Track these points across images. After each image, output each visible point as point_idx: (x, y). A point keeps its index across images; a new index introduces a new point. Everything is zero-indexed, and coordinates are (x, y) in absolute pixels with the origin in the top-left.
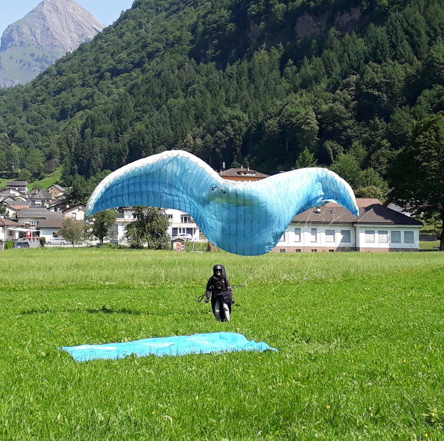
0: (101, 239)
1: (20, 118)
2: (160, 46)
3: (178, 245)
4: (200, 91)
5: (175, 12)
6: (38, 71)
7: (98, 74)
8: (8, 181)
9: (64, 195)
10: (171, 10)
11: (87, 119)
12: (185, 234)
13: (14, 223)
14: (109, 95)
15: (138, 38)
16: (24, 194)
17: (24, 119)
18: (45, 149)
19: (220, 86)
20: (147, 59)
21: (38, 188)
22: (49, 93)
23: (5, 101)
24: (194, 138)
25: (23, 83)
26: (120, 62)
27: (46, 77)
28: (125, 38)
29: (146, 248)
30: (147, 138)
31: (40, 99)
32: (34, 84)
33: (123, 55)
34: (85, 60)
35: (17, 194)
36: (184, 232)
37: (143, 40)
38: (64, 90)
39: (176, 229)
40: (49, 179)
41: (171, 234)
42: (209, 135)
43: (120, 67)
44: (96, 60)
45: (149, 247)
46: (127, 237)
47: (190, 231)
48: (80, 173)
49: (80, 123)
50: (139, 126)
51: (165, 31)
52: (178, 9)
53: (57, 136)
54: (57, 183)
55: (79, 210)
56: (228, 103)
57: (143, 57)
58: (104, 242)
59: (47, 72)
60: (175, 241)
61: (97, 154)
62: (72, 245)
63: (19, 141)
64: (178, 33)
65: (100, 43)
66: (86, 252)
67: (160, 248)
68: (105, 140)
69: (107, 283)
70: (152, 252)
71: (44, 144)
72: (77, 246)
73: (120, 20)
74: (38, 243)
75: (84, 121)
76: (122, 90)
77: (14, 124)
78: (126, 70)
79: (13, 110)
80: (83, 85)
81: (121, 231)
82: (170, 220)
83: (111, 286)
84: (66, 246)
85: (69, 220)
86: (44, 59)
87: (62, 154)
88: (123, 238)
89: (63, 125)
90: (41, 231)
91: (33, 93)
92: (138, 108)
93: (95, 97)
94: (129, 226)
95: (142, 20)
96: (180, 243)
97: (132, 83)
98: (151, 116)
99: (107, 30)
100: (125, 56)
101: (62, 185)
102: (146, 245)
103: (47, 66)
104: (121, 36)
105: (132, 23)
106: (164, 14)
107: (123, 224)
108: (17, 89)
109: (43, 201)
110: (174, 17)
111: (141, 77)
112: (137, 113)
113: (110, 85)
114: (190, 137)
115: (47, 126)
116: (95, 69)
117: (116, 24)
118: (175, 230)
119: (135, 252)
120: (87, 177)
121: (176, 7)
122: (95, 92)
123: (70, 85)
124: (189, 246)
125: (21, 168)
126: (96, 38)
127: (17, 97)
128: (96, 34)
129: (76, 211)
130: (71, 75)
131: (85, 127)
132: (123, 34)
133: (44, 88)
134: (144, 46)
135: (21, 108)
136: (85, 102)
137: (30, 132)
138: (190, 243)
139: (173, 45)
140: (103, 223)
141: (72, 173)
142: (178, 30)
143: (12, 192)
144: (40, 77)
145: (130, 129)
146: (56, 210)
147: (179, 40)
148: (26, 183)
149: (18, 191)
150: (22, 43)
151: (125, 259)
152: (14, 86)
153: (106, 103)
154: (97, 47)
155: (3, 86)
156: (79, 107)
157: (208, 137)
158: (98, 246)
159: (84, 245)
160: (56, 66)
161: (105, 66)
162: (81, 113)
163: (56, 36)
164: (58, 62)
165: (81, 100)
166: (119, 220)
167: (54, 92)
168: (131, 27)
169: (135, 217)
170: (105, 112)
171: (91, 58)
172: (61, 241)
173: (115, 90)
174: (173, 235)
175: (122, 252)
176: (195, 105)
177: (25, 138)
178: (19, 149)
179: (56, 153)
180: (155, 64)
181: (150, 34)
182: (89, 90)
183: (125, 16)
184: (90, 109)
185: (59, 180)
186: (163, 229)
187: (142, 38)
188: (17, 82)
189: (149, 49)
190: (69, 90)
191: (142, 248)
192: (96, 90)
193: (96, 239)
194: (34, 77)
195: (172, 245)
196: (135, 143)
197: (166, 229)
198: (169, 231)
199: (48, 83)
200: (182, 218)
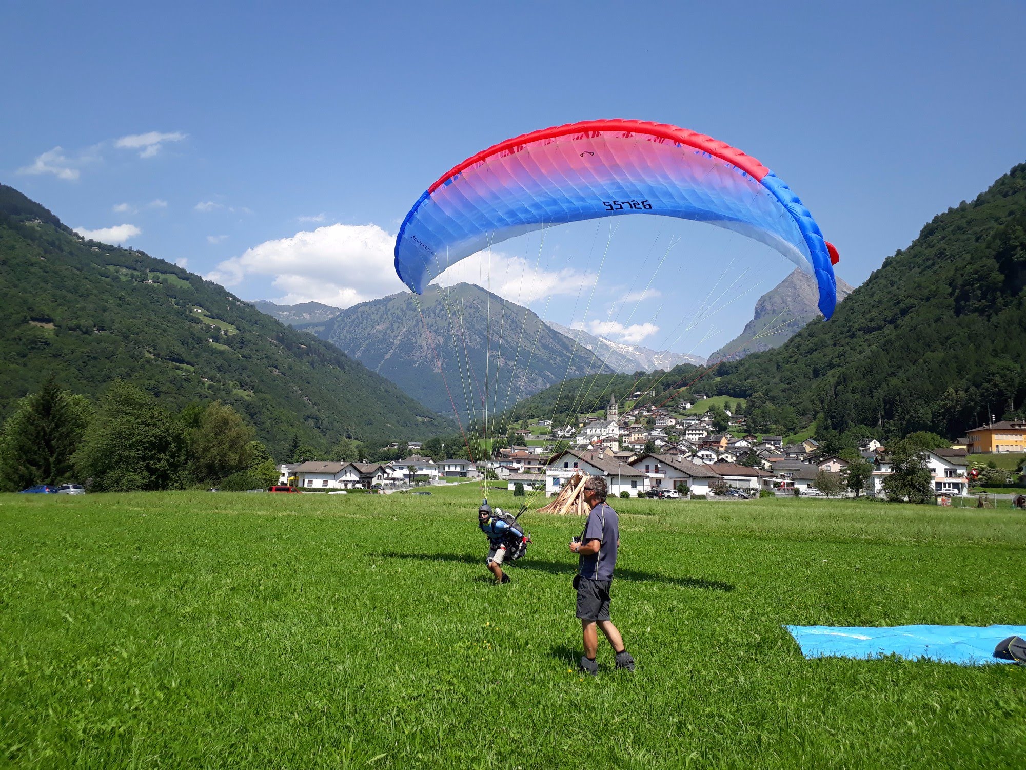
0: (857, 492)
1: (774, 378)
2: (915, 302)
3: (943, 500)
4: (961, 344)
5: (928, 267)
6: (791, 335)
7: (849, 333)
8: (764, 435)
9: (818, 448)
10: (926, 265)
11: (839, 377)
12: (951, 488)
13: (770, 474)
14: (861, 352)
15: (889, 296)
16: (779, 448)
17: (777, 379)
18: (798, 406)
19: (985, 337)
20: (900, 315)
21: (792, 442)
22: (800, 354)
23: (759, 364)
24: (956, 391)
25: (776, 347)
26: (872, 320)
27: (798, 339)
28: (876, 297)
29: (906, 502)
30: (903, 393)
31: (793, 360)
32: (787, 346)
33: (874, 313)
34: (836, 321)
35: (773, 448)
36: (949, 487)
37: (895, 298)
38: (816, 350)
39: (941, 483)
40: (803, 434)
41: (934, 488)
42: (974, 388)
43: (872, 325)
44: (847, 320)
45: (910, 501)
46: (885, 490)
47: (956, 485)
48: (834, 428)
49: (833, 380)
50: (893, 382)
51: (919, 286)
52: (933, 264)
53: (809, 394)
54: (811, 438)
55: (834, 463)
56: (995, 354)
57: (897, 314)
58: (860, 494)
59: (799, 335)
60: (940, 495)
61: (850, 410)
62: (826, 497)
63: (773, 399)
64: (933, 288)
65: (850, 304)
66: (841, 504)
67: (922, 502)
68: (858, 396)
69: (862, 537)
70: (914, 506)
71: (797, 402)
72: (832, 497)
73: (870, 281)
74: (791, 494)
75: (836, 379)
76: (874, 347)
77: (768, 384)
78: (880, 328)
79: (766, 371)
80: (834, 345)
81: (878, 485)
82: (933, 474)
83: (866, 540)
84: (821, 497)
85: (823, 471)
86: (795, 324)
87: (814, 410)
88: (880, 491)
89: (815, 384)
90: (795, 482)
91: (786, 355)
92: (893, 363)
93: (847, 355)
94: (886, 480)
95: (893, 278)
96: (945, 498)
97: (885, 339)
98: (906, 371)
99: (857, 292)
100: (877, 314)
101: (815, 440)
102: (906, 499)
103: (798, 330)
104: (872, 296)
105: (884, 282)
106: (917, 270)
107: (879, 477)
108: (771, 352)
109: (798, 455)
110: (929, 273)
111: (894, 333)
112: (892, 369)
113: (861, 343)
114: (951, 389)
115: (800, 385)
116: (846, 329)
117: (867, 284)
118: (938, 484)
119: (896, 506)
120: (842, 431)
121: (930, 262)
122: (847, 350)
123: (821, 345)
124: (956, 502)
125: (775, 424)
126: (846, 300)
127: (770, 360)
128: (846, 295)
129: (831, 463)
130: (822, 336)
131: (838, 384)
132: (874, 293)
133: (796, 350)
134: (896, 304)
135: (774, 370)
136: (836, 361)
137: (784, 391)
138: (957, 498)
139: (928, 299)
140: (859, 475)
141: (826, 428)
142: (934, 284)
143: (768, 446)
144: (792, 340)
145: (884, 385)
146: (810, 463)
147: (934, 294)
148: (780, 437)
149: (773, 445)
150: (774, 311)
151: (883, 512)
152: (767, 350)
153: (858, 360)
154: (847, 308)
155: (757, 351)
156: (831, 366)
157: (973, 389)
158: (854, 498)
159: (840, 497)
160: (808, 329)
161: (856, 326)
162: (832, 371)
163: (807, 302)
164: (809, 325)
165: (832, 358)
166: (875, 472)
167: (807, 353)
168: (882, 286)
169: (892, 470)
170: (857, 368)
171: (841, 319)
172: (815, 493)
173: (866, 347)
174: (937, 490)
175: (880, 505)
176: (956, 357)
177: (779, 396)
178: (773, 407)
179: (809, 410)
180: (909, 320)
181: (902, 291)
182: (841, 349)
183: (875, 277)
184: (842, 366)
185: (812, 435)
186: (925, 483)
187: (895, 295)
188: (770, 346)
189: (902, 306)
190: (820, 351)
191: (902, 501)
192: (847, 348)
193: (852, 492)
194: (786, 340)
195: (936, 499)
196: (890, 398)
197: (929, 483)
198: (933, 485)
199: (800, 345)
200: (946, 472)
